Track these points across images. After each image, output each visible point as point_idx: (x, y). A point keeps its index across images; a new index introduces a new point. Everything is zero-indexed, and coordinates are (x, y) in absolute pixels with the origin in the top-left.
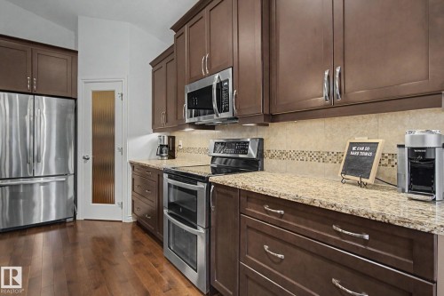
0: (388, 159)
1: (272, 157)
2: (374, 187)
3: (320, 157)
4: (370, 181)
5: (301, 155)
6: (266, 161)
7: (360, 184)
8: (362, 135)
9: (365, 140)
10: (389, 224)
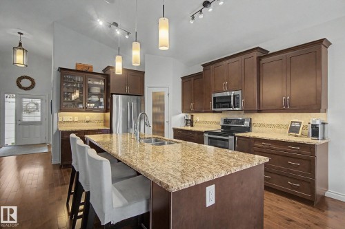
0: (305, 127)
1: (256, 126)
2: (301, 137)
3: (279, 126)
4: (299, 134)
5: (270, 125)
6: (253, 127)
7: (296, 136)
8: (296, 118)
9: (297, 120)
10: (305, 144)
